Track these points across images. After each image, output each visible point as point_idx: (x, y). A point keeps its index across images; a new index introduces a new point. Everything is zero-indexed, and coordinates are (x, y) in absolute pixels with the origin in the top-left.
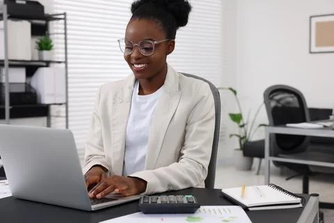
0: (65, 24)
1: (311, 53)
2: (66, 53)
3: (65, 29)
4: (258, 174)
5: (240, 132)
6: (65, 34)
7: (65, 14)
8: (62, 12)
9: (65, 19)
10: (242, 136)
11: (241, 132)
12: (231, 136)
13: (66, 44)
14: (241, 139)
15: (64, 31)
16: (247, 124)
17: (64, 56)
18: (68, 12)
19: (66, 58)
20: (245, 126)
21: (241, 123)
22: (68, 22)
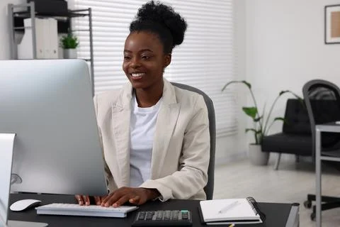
0: (90, 20)
1: (326, 43)
2: (91, 51)
3: (90, 25)
4: (277, 169)
5: (255, 126)
6: (90, 30)
7: (89, 10)
8: (87, 7)
9: (90, 15)
10: (257, 130)
11: (257, 126)
12: (247, 130)
13: (91, 41)
14: (257, 133)
15: (88, 28)
16: (262, 117)
17: (89, 53)
18: (93, 8)
19: (92, 55)
20: (261, 120)
21: (257, 117)
22: (93, 18)
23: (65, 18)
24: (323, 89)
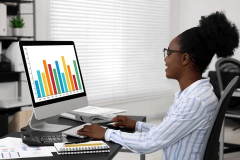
9: (33, 2)
23: (15, 4)
24: (230, 64)
